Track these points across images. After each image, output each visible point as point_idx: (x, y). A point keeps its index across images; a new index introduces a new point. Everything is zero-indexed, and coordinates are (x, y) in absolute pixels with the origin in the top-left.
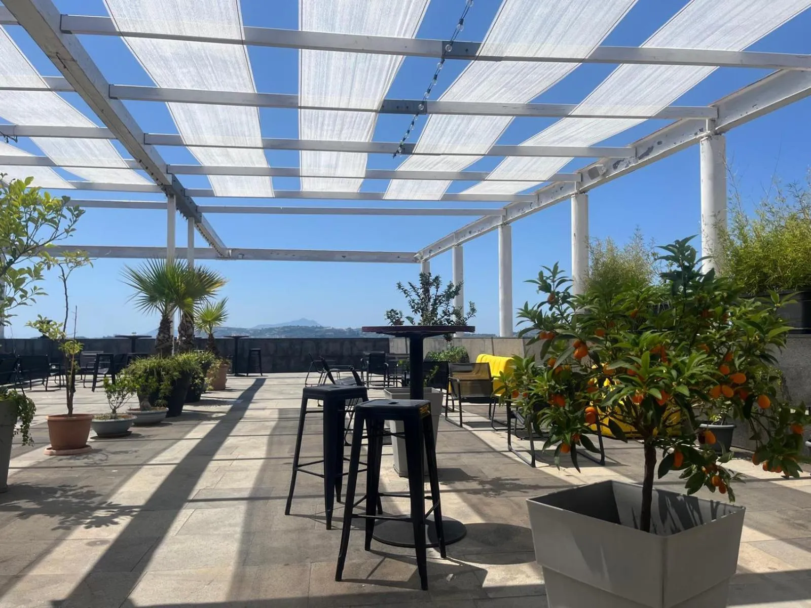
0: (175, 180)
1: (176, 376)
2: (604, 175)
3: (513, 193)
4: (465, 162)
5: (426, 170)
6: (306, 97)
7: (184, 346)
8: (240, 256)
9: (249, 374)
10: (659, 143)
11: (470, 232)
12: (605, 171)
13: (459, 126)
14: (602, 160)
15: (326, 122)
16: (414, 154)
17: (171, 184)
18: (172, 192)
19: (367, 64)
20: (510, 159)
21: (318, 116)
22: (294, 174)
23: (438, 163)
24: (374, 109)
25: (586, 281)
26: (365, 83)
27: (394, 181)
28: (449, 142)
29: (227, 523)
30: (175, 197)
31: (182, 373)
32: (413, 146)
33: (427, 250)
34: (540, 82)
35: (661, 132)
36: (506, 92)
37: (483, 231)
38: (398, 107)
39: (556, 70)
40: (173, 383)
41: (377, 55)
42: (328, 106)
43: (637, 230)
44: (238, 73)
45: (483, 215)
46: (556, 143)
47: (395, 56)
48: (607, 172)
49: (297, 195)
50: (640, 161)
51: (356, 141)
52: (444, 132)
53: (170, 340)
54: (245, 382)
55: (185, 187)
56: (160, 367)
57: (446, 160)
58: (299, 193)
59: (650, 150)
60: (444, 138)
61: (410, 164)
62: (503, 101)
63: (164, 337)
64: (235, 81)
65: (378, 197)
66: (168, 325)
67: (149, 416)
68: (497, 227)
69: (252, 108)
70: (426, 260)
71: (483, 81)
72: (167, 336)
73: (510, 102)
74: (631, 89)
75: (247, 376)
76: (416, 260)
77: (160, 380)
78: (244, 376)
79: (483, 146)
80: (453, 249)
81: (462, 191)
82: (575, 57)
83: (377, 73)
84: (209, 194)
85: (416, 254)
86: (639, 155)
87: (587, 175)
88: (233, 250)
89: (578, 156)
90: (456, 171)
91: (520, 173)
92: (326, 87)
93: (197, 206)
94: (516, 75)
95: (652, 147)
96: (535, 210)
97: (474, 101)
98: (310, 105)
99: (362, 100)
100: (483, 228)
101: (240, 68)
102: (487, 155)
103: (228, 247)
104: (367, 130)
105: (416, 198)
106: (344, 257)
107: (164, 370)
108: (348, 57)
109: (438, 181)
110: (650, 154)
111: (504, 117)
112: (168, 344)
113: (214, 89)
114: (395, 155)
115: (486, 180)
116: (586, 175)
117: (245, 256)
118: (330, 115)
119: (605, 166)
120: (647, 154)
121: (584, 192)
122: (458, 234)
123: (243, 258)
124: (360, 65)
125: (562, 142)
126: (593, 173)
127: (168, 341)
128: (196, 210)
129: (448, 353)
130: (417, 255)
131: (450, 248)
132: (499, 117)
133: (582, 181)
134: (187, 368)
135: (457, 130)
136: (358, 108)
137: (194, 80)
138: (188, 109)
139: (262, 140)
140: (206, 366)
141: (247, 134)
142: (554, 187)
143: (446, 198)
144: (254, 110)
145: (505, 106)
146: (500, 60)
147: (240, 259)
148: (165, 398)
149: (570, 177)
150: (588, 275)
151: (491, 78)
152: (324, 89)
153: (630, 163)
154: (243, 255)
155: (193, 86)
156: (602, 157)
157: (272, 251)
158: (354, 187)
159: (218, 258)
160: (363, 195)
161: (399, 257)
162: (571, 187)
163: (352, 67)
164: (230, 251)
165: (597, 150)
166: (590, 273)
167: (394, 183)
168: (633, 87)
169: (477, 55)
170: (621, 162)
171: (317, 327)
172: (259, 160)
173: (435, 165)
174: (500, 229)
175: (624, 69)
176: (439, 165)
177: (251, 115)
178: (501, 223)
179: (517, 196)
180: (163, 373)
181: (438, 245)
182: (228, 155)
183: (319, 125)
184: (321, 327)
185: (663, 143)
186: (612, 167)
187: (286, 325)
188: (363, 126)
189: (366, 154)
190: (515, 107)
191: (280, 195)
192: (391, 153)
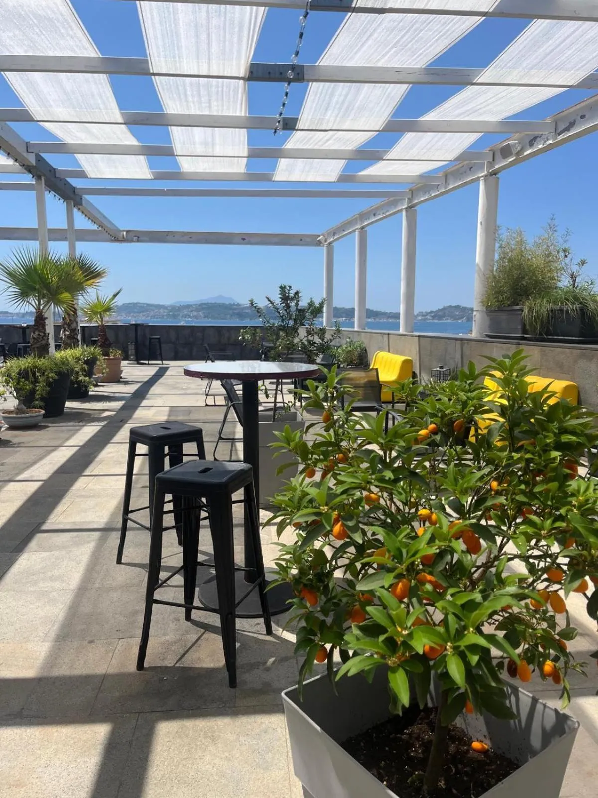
0: (39, 159)
1: (52, 378)
2: (518, 153)
3: (417, 173)
4: (359, 139)
5: (316, 147)
6: (158, 62)
7: (69, 341)
8: (135, 239)
9: (151, 362)
10: (582, 117)
11: (374, 215)
12: (519, 148)
13: (346, 96)
14: (517, 135)
15: (189, 93)
16: (297, 130)
17: (35, 164)
18: (39, 173)
19: (223, 19)
20: (409, 136)
21: (177, 85)
22: (168, 152)
23: (328, 140)
24: (240, 76)
25: (490, 277)
26: (224, 42)
27: (283, 159)
28: (337, 116)
29: (50, 574)
30: (43, 178)
31: (59, 373)
32: (295, 120)
33: (331, 232)
34: (437, 40)
35: (586, 103)
36: (396, 53)
37: (387, 214)
38: (269, 73)
39: (455, 24)
40: (49, 384)
41: (232, 6)
42: (186, 73)
43: (552, 220)
44: (71, 33)
45: (386, 197)
46: (463, 116)
47: (255, 8)
48: (523, 150)
49: (177, 175)
50: (560, 138)
51: (231, 114)
52: (329, 104)
53: (46, 338)
54: (145, 372)
55: (55, 167)
56: (36, 367)
57: (336, 136)
58: (180, 173)
59: (572, 125)
60: (329, 113)
61: (296, 140)
62: (396, 64)
63: (39, 335)
64: (71, 43)
65: (267, 178)
66: (42, 321)
67: (25, 420)
68: (401, 210)
69: (101, 75)
70: (330, 244)
71: (367, 39)
72: (42, 334)
73: (404, 66)
74: (548, 51)
75: (149, 364)
76: (319, 244)
77: (36, 380)
78: (145, 364)
79: (377, 119)
80: (357, 233)
81: (360, 171)
82: (475, 10)
83: (236, 30)
84: (82, 174)
85: (319, 236)
86: (559, 131)
87: (499, 153)
88: (127, 232)
89: (489, 132)
90: (350, 148)
91: (424, 150)
92: (178, 49)
93: (74, 188)
94: (407, 32)
95: (575, 121)
96: (442, 193)
97: (361, 65)
98: (164, 72)
99: (224, 64)
100: (387, 211)
101: (71, 27)
102: (383, 130)
103: (121, 229)
104: (239, 102)
105: (309, 179)
106: (244, 239)
107: (39, 369)
108: (197, 9)
109: (332, 160)
110: (572, 129)
111: (398, 85)
112: (44, 342)
113: (51, 54)
114: (275, 132)
115: (384, 160)
116: (498, 155)
117: (141, 238)
118: (191, 84)
119: (520, 143)
120: (567, 129)
121: (495, 173)
122: (363, 216)
123: (138, 241)
124: (214, 22)
125: (468, 115)
126: (506, 151)
127: (44, 339)
128: (74, 191)
129: (346, 348)
130: (322, 237)
131: (354, 231)
132: (392, 85)
133: (493, 160)
134: (64, 368)
135: (343, 102)
136: (221, 74)
137: (24, 44)
138: (28, 80)
139: (121, 113)
140: (91, 362)
141: (101, 106)
142: (463, 166)
143: (343, 179)
144: (103, 77)
145: (398, 71)
146: (383, 13)
147: (135, 242)
148: (42, 399)
149: (479, 155)
150: (492, 271)
151: (376, 35)
152: (177, 52)
153: (548, 139)
154: (138, 238)
155: (26, 51)
156: (516, 132)
157: (168, 233)
158: (239, 167)
159: (112, 241)
160: (251, 176)
161: (301, 240)
162: (481, 167)
163: (204, 22)
164: (125, 233)
165: (510, 124)
166: (495, 269)
167: (283, 163)
168: (550, 49)
169: (353, 6)
170: (539, 139)
171: (234, 304)
172: (124, 137)
173: (325, 143)
174: (404, 213)
175: (538, 26)
176: (329, 142)
177: (101, 84)
178: (406, 206)
179: (421, 176)
180: (38, 374)
181: (343, 228)
182: (89, 132)
183: (182, 96)
184: (238, 305)
185: (586, 117)
186: (528, 144)
187: (204, 302)
188: (234, 98)
189: (245, 130)
190: (409, 72)
191: (159, 176)
192: (272, 129)
